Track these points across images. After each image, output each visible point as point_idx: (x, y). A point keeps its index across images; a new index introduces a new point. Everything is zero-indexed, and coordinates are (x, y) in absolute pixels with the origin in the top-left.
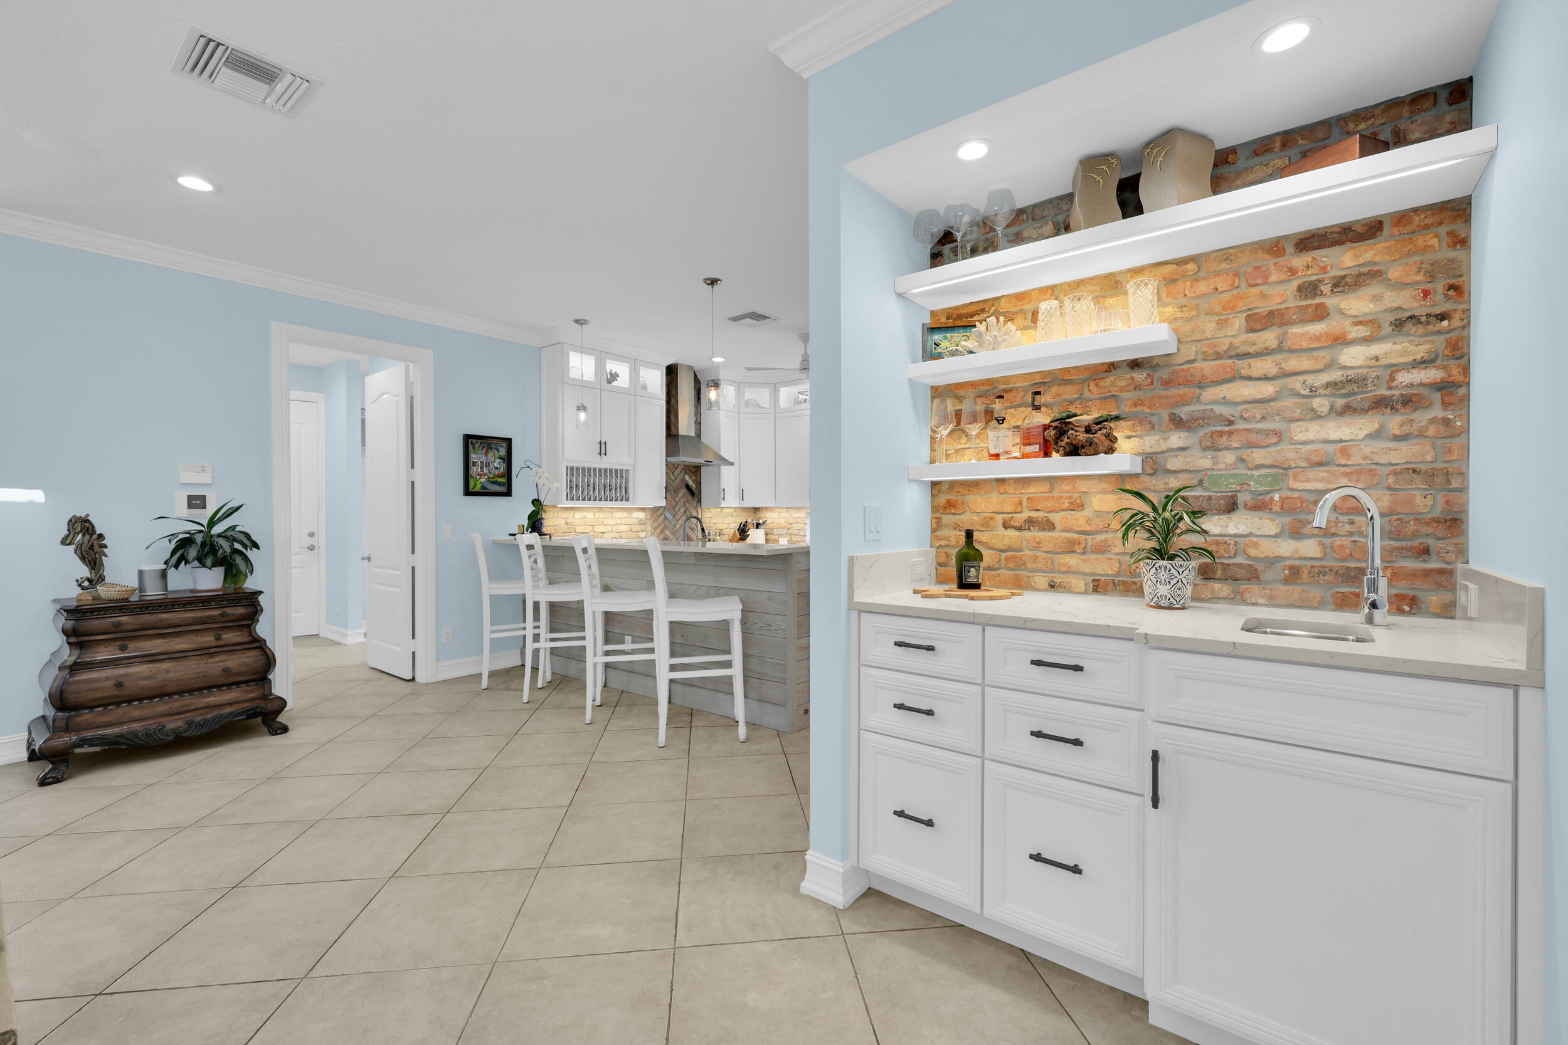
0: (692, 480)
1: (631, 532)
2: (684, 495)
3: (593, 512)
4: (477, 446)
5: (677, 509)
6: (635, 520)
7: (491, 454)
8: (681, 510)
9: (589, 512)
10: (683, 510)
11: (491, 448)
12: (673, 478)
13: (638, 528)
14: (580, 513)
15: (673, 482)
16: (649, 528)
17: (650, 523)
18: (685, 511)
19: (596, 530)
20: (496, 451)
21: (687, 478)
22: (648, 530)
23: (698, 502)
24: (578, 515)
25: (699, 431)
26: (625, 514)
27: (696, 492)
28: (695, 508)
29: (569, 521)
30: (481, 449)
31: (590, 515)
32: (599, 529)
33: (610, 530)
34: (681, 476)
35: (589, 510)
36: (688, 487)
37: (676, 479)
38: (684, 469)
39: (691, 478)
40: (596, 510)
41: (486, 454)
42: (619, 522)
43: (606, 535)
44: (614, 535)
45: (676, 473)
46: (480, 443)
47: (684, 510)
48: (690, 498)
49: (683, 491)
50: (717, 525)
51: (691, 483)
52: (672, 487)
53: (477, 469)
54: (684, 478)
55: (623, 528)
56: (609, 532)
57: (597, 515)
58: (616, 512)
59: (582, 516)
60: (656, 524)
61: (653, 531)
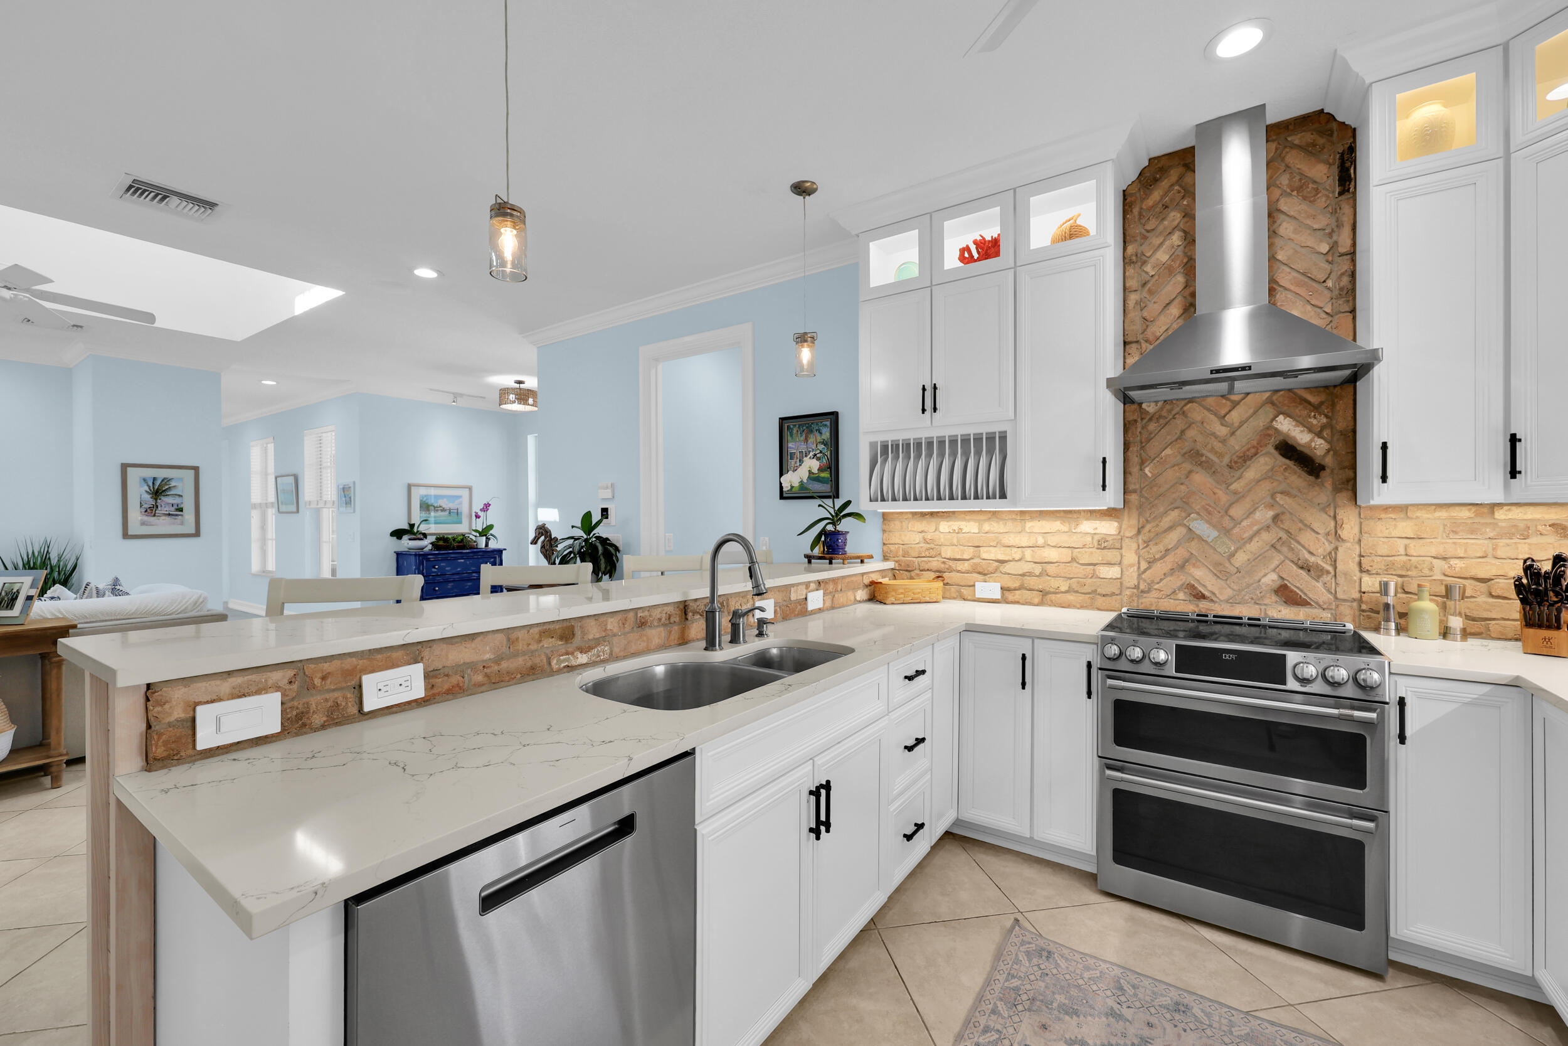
0: (1310, 430)
1: (1075, 564)
2: (1267, 477)
3: (975, 521)
4: (795, 431)
5: (1237, 511)
6: (1089, 539)
7: (811, 439)
8: (1258, 515)
9: (969, 521)
10: (1264, 515)
11: (811, 431)
12: (1222, 431)
13: (1097, 556)
14: (950, 523)
15: (1224, 441)
16: (1130, 557)
17: (1135, 546)
18: (1276, 518)
19: (985, 556)
20: (817, 434)
21: (1285, 425)
22: (1126, 562)
23: (1337, 490)
24: (945, 526)
25: (1345, 280)
26: (1056, 525)
27: (1329, 461)
28: (1324, 510)
29: (929, 536)
30: (799, 435)
31: (970, 527)
32: (991, 554)
33: (1017, 557)
34: (1260, 422)
35: (967, 517)
36: (1288, 450)
37: (1233, 434)
38: (1270, 402)
39: (1301, 422)
40: (982, 517)
41: (806, 440)
42: (1041, 541)
43: (1008, 568)
44: (1025, 567)
45: (1235, 416)
46: (799, 425)
47: (1271, 513)
48: (1297, 478)
49: (1268, 461)
50: (1453, 562)
51: (1301, 437)
52: (1221, 456)
53: (796, 462)
54: (1269, 427)
55: (1052, 554)
56: (1014, 560)
57: (986, 527)
58: (1032, 519)
59: (956, 528)
60: (1155, 550)
61: (1144, 565)
